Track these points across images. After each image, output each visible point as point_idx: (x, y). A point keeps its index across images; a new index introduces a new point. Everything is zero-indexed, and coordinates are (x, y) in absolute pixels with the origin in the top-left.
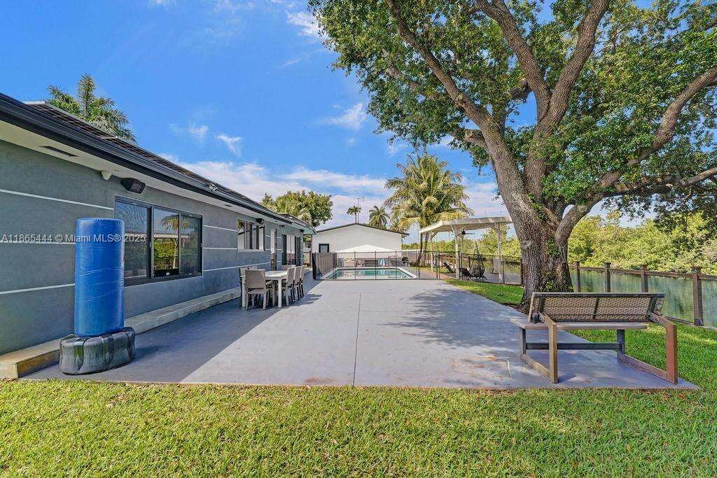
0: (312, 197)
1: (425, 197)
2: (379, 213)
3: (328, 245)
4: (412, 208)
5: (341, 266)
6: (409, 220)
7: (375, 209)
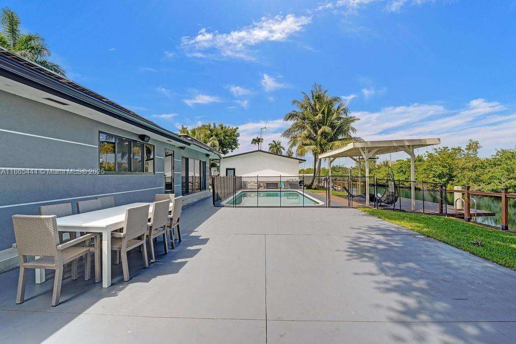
0: (222, 128)
1: (320, 128)
2: (276, 146)
3: (234, 169)
4: (309, 137)
5: (246, 188)
6: (306, 147)
7: (273, 143)
